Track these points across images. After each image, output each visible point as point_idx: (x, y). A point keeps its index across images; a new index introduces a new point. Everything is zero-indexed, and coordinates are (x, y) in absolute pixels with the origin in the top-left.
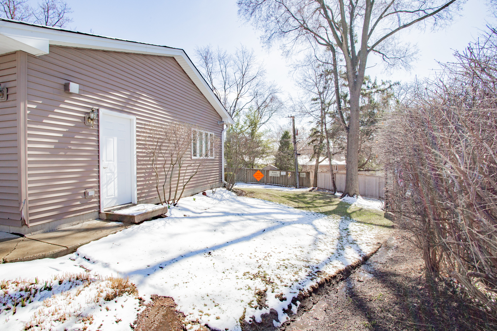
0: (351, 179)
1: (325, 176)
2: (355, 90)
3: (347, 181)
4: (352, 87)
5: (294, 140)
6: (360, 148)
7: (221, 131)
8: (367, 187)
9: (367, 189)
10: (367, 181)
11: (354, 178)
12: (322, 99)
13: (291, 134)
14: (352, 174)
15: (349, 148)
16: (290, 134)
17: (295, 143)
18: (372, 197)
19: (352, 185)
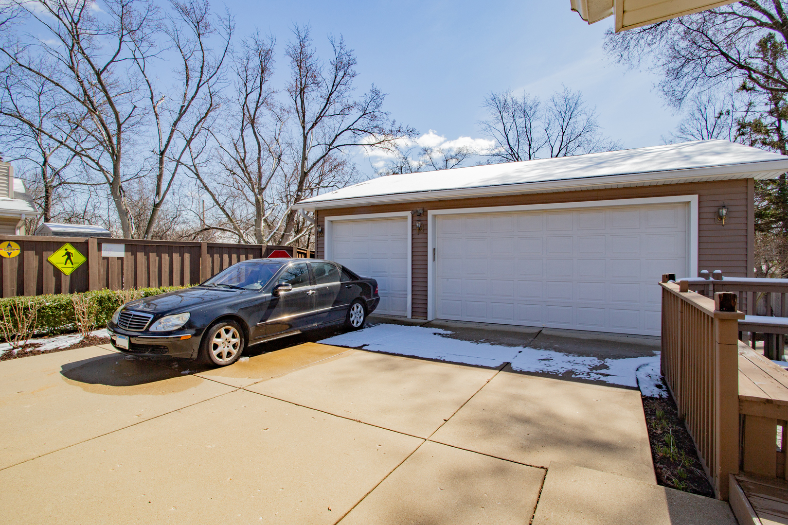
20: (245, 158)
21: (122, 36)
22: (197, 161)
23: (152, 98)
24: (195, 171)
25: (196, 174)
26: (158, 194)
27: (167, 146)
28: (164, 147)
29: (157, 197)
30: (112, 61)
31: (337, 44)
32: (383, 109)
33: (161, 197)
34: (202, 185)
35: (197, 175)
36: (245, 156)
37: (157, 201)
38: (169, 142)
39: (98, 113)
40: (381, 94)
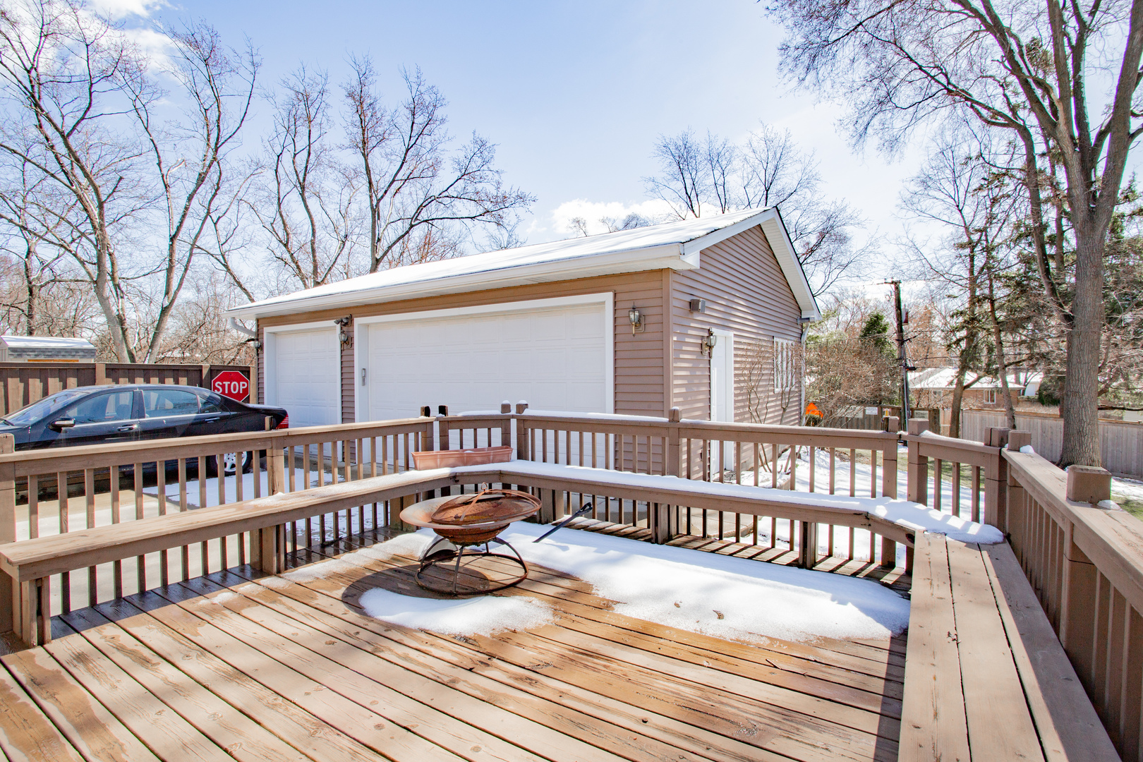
0: (1079, 432)
1: (982, 419)
2: (1093, 229)
3: (1067, 435)
4: (1084, 221)
5: (898, 336)
6: (1105, 360)
7: (799, 336)
8: (1110, 449)
9: (1109, 455)
10: (1110, 436)
11: (1087, 428)
12: (985, 243)
13: (890, 320)
14: (1081, 421)
15: (1074, 361)
16: (885, 321)
17: (901, 341)
18: (1126, 475)
19: (1081, 445)
20: (287, 243)
21: (92, 84)
22: (226, 247)
23: (159, 164)
24: (223, 262)
25: (224, 265)
26: (167, 293)
27: (179, 228)
28: (175, 230)
29: (166, 298)
30: (83, 119)
31: (413, 79)
32: (494, 165)
33: (171, 298)
34: (233, 281)
35: (226, 266)
36: (288, 239)
37: (167, 303)
38: (181, 223)
39: (74, 188)
40: (488, 145)
